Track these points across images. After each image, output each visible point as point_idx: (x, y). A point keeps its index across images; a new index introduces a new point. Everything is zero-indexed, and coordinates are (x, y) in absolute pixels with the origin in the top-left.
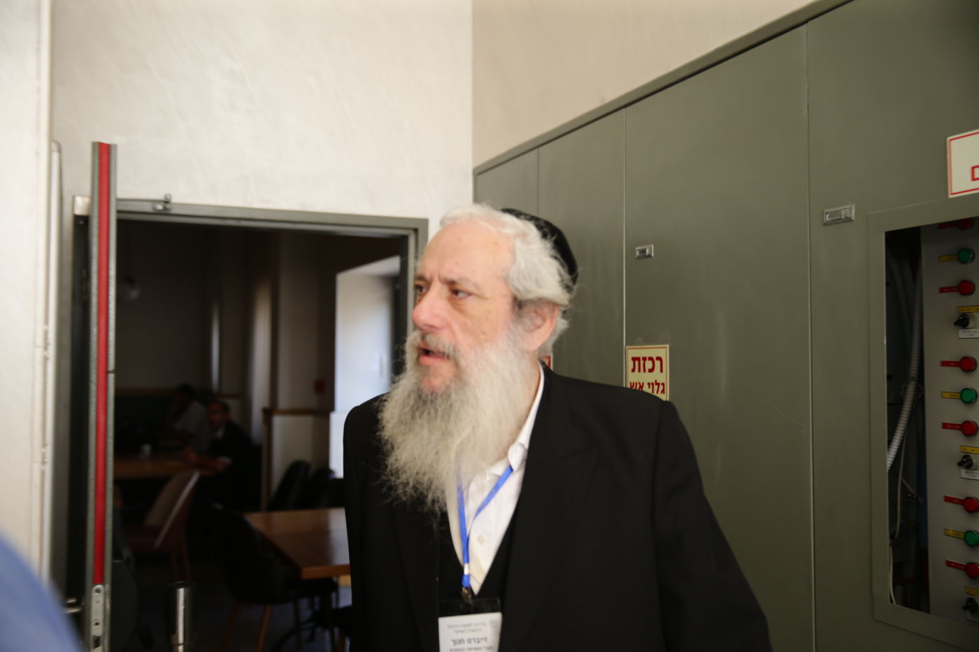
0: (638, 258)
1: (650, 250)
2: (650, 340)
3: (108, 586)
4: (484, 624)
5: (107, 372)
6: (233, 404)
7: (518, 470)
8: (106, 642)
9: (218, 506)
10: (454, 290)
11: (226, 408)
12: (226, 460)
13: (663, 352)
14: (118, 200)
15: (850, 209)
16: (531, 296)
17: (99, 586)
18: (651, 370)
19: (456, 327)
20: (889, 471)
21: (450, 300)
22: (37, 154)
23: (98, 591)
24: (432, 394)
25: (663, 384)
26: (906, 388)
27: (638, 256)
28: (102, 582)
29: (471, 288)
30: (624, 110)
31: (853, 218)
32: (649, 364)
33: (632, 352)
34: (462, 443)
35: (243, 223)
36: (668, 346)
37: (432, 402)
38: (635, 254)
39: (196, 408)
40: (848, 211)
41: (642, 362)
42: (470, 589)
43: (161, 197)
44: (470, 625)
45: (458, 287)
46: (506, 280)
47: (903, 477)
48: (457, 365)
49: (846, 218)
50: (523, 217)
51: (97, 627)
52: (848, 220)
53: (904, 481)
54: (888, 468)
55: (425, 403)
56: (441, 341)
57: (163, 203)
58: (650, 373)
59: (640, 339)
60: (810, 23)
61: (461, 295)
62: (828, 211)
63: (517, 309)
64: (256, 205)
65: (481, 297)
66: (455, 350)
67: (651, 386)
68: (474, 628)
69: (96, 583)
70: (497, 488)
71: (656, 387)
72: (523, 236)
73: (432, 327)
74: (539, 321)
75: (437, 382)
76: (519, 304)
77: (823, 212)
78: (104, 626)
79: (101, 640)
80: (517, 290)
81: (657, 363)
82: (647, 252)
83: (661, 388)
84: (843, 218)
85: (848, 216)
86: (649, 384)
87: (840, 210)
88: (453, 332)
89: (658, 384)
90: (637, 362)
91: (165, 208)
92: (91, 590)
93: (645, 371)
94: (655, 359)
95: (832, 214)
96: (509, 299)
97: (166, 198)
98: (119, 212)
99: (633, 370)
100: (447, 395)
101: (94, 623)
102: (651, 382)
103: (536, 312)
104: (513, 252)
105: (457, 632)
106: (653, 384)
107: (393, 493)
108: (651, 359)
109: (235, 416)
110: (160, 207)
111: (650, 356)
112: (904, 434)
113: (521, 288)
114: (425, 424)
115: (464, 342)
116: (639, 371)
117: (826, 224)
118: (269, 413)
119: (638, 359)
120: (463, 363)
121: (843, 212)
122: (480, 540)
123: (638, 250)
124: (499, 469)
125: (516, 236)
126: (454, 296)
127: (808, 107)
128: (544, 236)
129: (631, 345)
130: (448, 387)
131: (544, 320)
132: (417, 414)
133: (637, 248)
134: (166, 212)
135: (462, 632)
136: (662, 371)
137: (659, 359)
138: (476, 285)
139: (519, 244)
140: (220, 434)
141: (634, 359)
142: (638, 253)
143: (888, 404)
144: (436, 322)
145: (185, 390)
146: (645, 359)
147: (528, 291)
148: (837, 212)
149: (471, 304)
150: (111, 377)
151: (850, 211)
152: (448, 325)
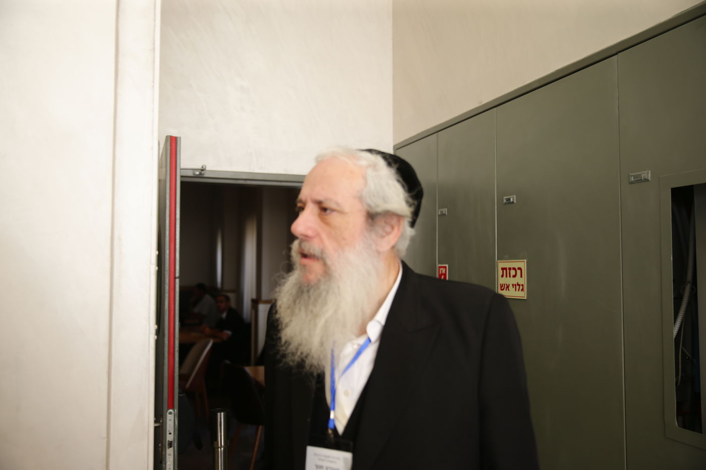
0: (505, 204)
1: (513, 198)
2: (514, 257)
3: (176, 411)
4: (339, 459)
5: (175, 278)
6: (232, 296)
7: (376, 342)
8: (176, 445)
9: (228, 362)
10: (323, 209)
11: (228, 299)
12: (229, 333)
13: (522, 264)
14: (181, 169)
15: (648, 173)
16: (379, 210)
17: (171, 410)
18: (514, 276)
19: (324, 236)
20: (675, 338)
21: (320, 216)
22: (152, 149)
23: (170, 413)
24: (308, 286)
25: (522, 285)
26: (684, 288)
27: (506, 203)
28: (173, 408)
29: (333, 206)
30: (495, 109)
31: (650, 180)
32: (513, 273)
33: (501, 265)
34: (327, 321)
35: (249, 182)
36: (525, 260)
37: (308, 291)
38: (503, 200)
39: (208, 298)
40: (646, 174)
41: (508, 271)
42: (335, 430)
43: (199, 167)
44: (329, 457)
45: (325, 205)
46: (360, 199)
47: (683, 345)
48: (325, 264)
49: (645, 179)
50: (373, 152)
51: (170, 435)
52: (647, 180)
53: (683, 348)
54: (674, 336)
55: (302, 292)
56: (314, 247)
57: (200, 171)
58: (514, 278)
59: (506, 256)
60: (619, 54)
61: (328, 212)
62: (633, 174)
63: (370, 220)
64: (257, 171)
65: (341, 212)
66: (322, 252)
67: (514, 286)
68: (332, 459)
69: (169, 408)
70: (358, 354)
71: (518, 287)
72: (374, 166)
73: (306, 236)
74: (388, 229)
75: (312, 277)
76: (372, 217)
77: (629, 175)
78: (174, 435)
79: (173, 444)
80: (369, 206)
81: (519, 272)
82: (512, 200)
83: (521, 287)
84: (643, 179)
85: (646, 178)
86: (513, 285)
87: (641, 174)
88: (321, 240)
89: (519, 285)
90: (505, 271)
91: (200, 174)
92: (167, 412)
93: (510, 277)
94: (517, 269)
95: (635, 177)
96: (364, 214)
97: (202, 167)
98: (182, 177)
99: (502, 276)
100: (317, 286)
101: (168, 433)
102: (514, 284)
103: (386, 222)
104: (365, 179)
105: (320, 459)
106: (515, 285)
107: (284, 360)
108: (514, 269)
109: (233, 304)
110: (197, 173)
111: (513, 267)
112: (683, 318)
113: (372, 204)
114: (303, 308)
115: (330, 246)
116: (506, 277)
117: (631, 183)
118: (255, 302)
119: (506, 269)
120: (329, 262)
121: (643, 175)
122: (346, 394)
123: (506, 199)
124: (362, 340)
125: (369, 166)
126: (323, 213)
127: (619, 108)
128: (389, 164)
129: (500, 260)
130: (319, 280)
131: (393, 228)
132: (297, 302)
133: (505, 198)
134: (201, 176)
135: (323, 460)
136: (521, 277)
137: (519, 269)
138: (337, 204)
139: (370, 172)
140: (224, 315)
141: (503, 269)
142: (505, 201)
143: (674, 299)
144: (310, 233)
145: (201, 286)
146: (510, 269)
147: (377, 206)
148: (638, 175)
149: (334, 218)
150: (177, 281)
151: (647, 174)
152: (318, 235)
